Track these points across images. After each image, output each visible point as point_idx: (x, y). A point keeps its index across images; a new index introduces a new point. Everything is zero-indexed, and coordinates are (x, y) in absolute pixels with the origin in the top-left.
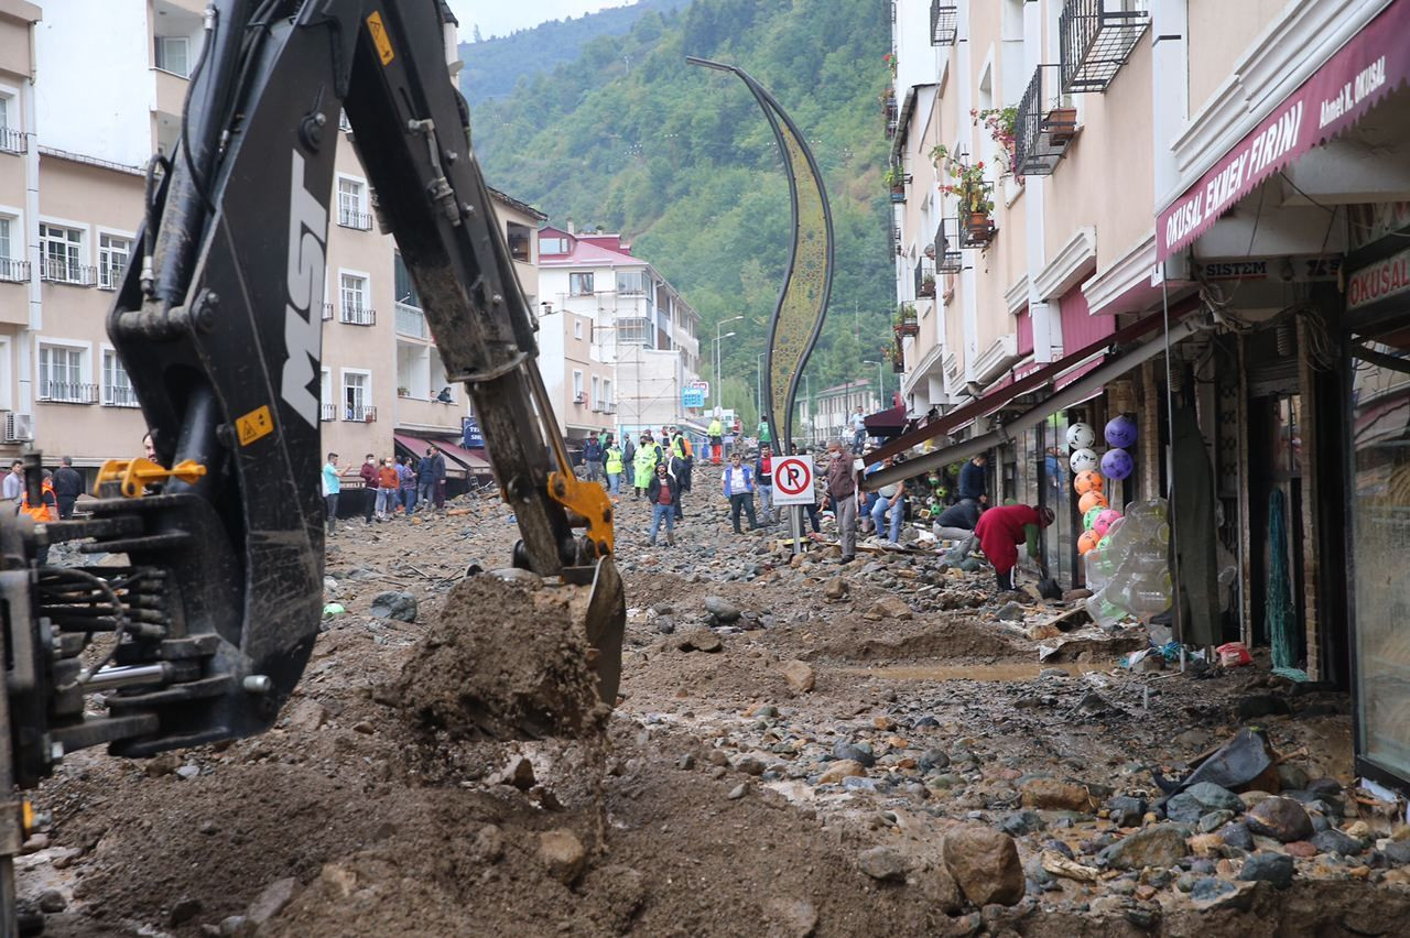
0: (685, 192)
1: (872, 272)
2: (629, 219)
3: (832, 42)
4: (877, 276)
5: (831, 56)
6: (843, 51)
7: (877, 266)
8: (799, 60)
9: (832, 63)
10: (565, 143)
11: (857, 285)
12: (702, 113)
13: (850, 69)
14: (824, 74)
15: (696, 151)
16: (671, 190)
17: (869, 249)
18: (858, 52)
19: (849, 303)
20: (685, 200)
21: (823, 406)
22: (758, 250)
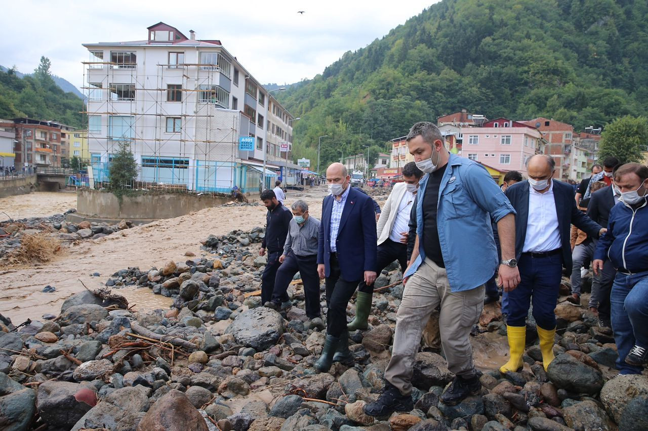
0: (317, 105)
1: (366, 122)
2: (303, 112)
3: (358, 69)
4: (367, 123)
5: (357, 73)
6: (360, 72)
7: (367, 120)
8: (349, 74)
9: (357, 74)
10: (294, 98)
11: (361, 125)
12: (323, 86)
13: (362, 76)
14: (355, 77)
15: (321, 95)
16: (314, 105)
17: (365, 115)
18: (364, 72)
19: (358, 131)
20: (317, 107)
21: (347, 162)
22: (331, 114)
